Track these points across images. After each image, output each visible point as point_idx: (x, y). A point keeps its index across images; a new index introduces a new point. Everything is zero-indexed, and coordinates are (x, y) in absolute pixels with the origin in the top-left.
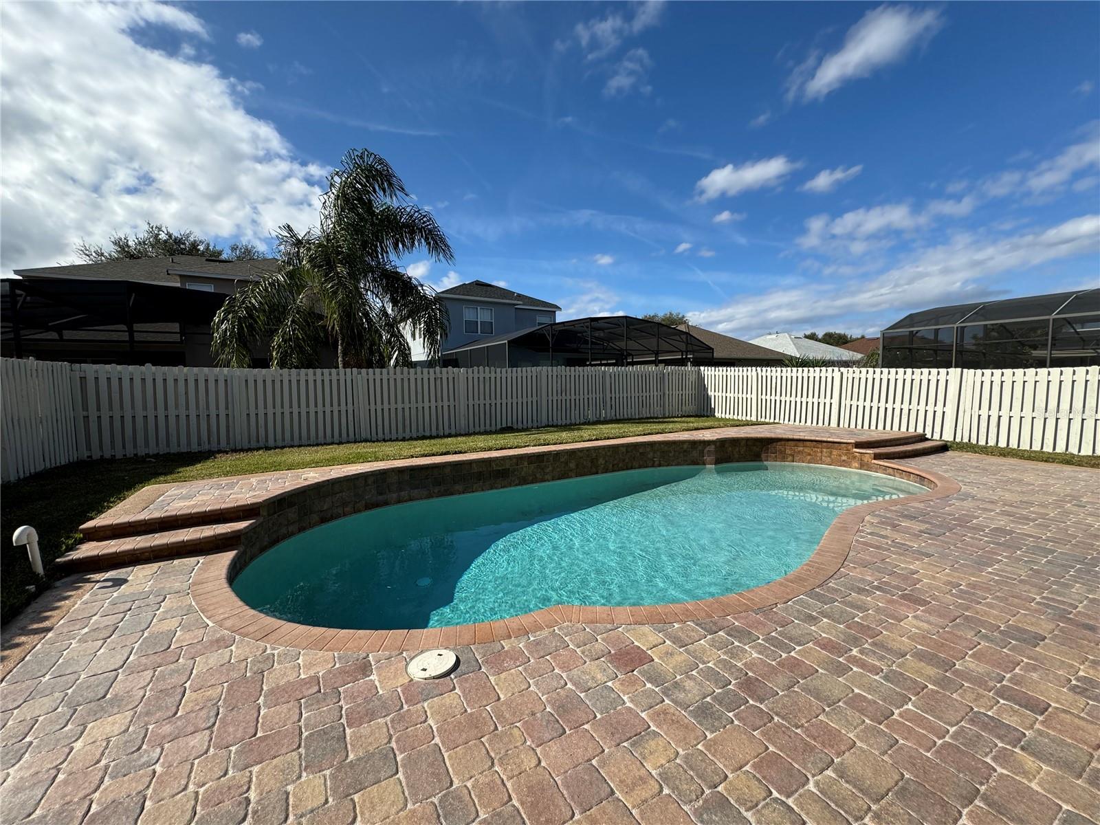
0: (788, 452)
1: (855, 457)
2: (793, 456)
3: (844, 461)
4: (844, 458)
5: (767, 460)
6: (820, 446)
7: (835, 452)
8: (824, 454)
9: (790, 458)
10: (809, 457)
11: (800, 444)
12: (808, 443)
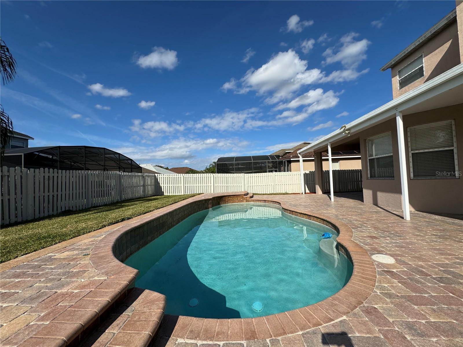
0: (226, 200)
1: (244, 199)
2: (228, 201)
3: (242, 200)
4: (242, 199)
5: (221, 204)
6: (235, 197)
7: (239, 198)
8: (236, 199)
9: (227, 203)
10: (232, 201)
11: (229, 197)
12: (231, 196)
